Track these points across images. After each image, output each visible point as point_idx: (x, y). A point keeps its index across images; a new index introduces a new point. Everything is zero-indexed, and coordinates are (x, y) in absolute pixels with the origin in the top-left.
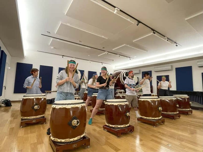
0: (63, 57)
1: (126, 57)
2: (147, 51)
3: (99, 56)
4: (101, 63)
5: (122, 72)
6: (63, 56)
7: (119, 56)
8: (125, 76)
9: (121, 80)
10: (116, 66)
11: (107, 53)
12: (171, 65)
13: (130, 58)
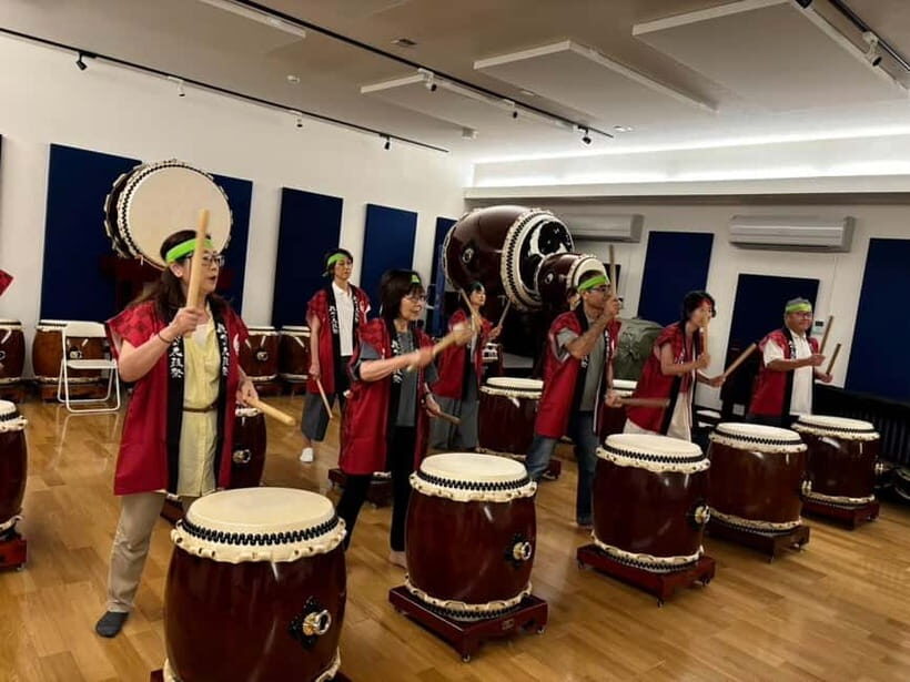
0: (83, 66)
1: (558, 123)
2: (712, 102)
3: (364, 90)
4: (382, 135)
5: (521, 219)
6: (83, 53)
7: (515, 115)
8: (534, 249)
9: (504, 275)
10: (480, 171)
11: (429, 86)
12: (848, 219)
13: (587, 129)
